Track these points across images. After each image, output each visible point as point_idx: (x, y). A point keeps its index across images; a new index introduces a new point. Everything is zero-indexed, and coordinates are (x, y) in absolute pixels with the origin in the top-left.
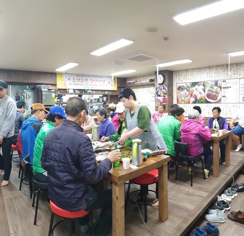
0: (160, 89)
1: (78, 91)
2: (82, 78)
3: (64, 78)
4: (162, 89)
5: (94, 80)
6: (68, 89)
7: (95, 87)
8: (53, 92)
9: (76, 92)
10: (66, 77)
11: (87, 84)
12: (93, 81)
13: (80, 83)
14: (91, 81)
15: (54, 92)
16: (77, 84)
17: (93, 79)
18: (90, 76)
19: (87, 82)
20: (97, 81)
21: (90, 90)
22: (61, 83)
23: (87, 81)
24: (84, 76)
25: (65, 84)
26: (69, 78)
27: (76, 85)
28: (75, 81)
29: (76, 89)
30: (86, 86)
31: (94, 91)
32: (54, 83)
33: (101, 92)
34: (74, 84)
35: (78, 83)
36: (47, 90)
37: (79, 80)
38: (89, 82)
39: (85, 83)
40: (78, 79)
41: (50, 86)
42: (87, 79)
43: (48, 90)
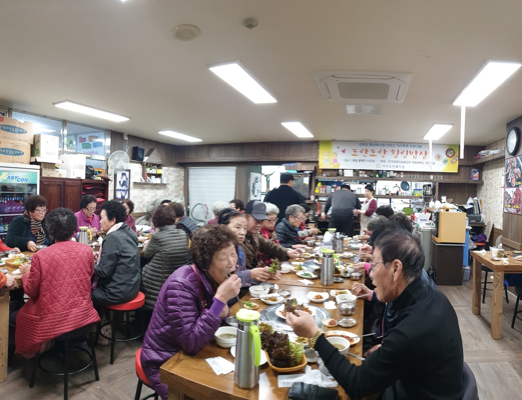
1: (366, 174)
2: (373, 148)
3: (334, 149)
6: (343, 170)
8: (305, 176)
10: (338, 148)
11: (383, 159)
13: (368, 157)
15: (308, 176)
16: (361, 159)
20: (407, 154)
22: (327, 159)
25: (335, 161)
26: (344, 150)
28: (356, 153)
29: (360, 170)
31: (402, 173)
32: (313, 160)
33: (418, 176)
34: (354, 160)
35: (364, 158)
36: (295, 172)
37: (366, 153)
38: (389, 156)
39: (379, 157)
40: (364, 151)
42: (385, 150)
43: (298, 172)
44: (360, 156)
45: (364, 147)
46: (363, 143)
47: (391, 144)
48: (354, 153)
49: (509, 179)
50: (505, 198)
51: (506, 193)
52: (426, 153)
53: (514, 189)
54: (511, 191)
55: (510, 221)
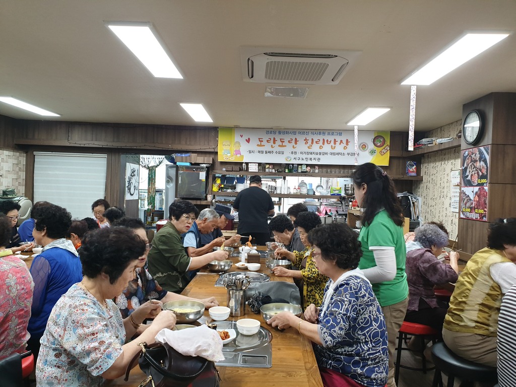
0: (472, 161)
1: (273, 168)
2: (282, 136)
3: (236, 137)
4: (476, 161)
5: (316, 142)
6: (247, 164)
7: (319, 159)
8: (202, 169)
9: (267, 170)
10: (242, 136)
12: (312, 143)
14: (306, 143)
15: (205, 170)
16: (268, 150)
17: (312, 139)
18: (306, 131)
19: (295, 146)
20: (323, 144)
21: (304, 166)
22: (228, 150)
23: (296, 143)
24: (287, 133)
25: (238, 152)
26: (249, 139)
27: (266, 152)
28: (262, 143)
29: (267, 164)
30: (293, 156)
31: (317, 167)
32: (213, 150)
34: (259, 152)
35: (271, 149)
36: (188, 165)
37: (274, 143)
38: (302, 147)
39: (288, 148)
40: (272, 141)
41: (193, 155)
42: (296, 139)
43: (192, 164)
44: (267, 147)
45: (272, 136)
46: (270, 131)
47: (303, 131)
48: (259, 143)
49: (468, 176)
50: (461, 200)
51: (462, 193)
52: (347, 142)
53: (476, 189)
54: (470, 191)
55: (470, 230)
